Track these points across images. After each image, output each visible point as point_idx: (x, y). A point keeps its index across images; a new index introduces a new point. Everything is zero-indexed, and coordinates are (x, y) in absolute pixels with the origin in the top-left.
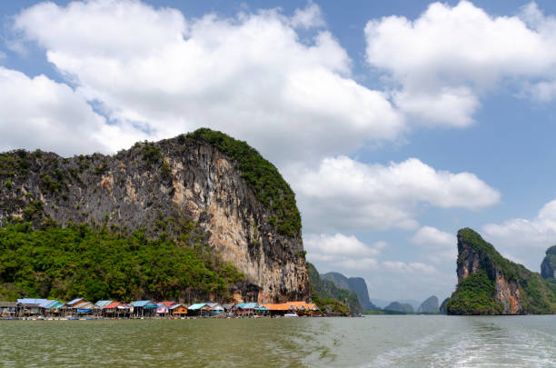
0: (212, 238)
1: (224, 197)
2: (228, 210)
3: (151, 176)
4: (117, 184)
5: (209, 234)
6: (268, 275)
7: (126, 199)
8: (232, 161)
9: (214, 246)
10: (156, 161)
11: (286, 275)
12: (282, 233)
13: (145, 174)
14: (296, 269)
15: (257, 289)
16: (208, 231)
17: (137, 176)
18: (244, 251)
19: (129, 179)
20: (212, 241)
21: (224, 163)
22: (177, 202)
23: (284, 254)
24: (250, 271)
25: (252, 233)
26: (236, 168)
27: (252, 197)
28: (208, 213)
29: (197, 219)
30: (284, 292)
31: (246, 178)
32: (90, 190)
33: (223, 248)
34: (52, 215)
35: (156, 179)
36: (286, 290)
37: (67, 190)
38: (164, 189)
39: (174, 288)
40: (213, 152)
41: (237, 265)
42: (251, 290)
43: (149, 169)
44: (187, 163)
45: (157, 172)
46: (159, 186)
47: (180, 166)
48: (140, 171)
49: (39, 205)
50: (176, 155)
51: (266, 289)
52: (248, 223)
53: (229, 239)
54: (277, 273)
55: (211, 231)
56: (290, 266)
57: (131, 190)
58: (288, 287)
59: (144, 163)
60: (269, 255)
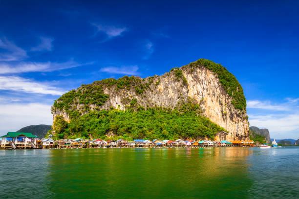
0: (205, 112)
1: (211, 92)
2: (213, 98)
3: (179, 84)
4: (165, 89)
5: (204, 110)
6: (231, 128)
7: (169, 96)
8: (214, 74)
9: (207, 116)
10: (181, 77)
11: (239, 128)
12: (237, 108)
13: (176, 84)
14: (243, 125)
15: (225, 134)
17: (173, 85)
18: (220, 117)
19: (169, 86)
21: (211, 76)
23: (238, 118)
24: (222, 125)
25: (224, 109)
26: (216, 78)
28: (204, 100)
29: (199, 103)
31: (221, 82)
32: (154, 92)
33: (210, 116)
34: (141, 105)
35: (181, 86)
36: (238, 135)
37: (146, 92)
38: (184, 90)
40: (206, 71)
41: (217, 123)
43: (179, 81)
45: (181, 82)
46: (182, 89)
48: (174, 82)
49: (136, 100)
50: (189, 73)
51: (230, 134)
52: (222, 104)
53: (213, 111)
54: (235, 127)
55: (206, 109)
56: (241, 124)
57: (170, 91)
58: (239, 133)
59: (176, 78)
60: (231, 119)
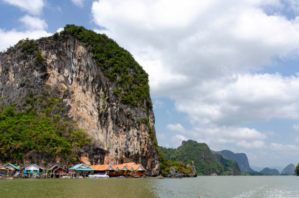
0: (71, 111)
1: (82, 77)
2: (85, 87)
3: (27, 64)
4: (3, 72)
5: (69, 107)
6: (115, 140)
7: (8, 82)
8: (86, 46)
9: (72, 117)
10: (31, 52)
11: (129, 140)
12: (125, 102)
13: (22, 63)
14: (138, 134)
15: (103, 153)
16: (69, 105)
17: (16, 64)
18: (96, 120)
19: (11, 68)
20: (71, 113)
21: (81, 49)
22: (51, 84)
23: (128, 121)
24: (100, 137)
25: (101, 104)
26: (89, 51)
27: (101, 74)
28: (70, 91)
29: (61, 96)
30: (128, 154)
31: (96, 58)
33: (79, 118)
35: (30, 66)
36: (129, 153)
38: (36, 74)
39: (16, 151)
40: (75, 42)
42: (98, 154)
43: (25, 58)
44: (59, 54)
45: (32, 61)
46: (32, 71)
47: (54, 57)
48: (19, 60)
50: (50, 48)
51: (112, 153)
52: (99, 96)
53: (85, 111)
54: (122, 138)
55: (71, 105)
56: (133, 132)
57: (11, 75)
58: (130, 150)
59: (22, 54)
60: (116, 122)
